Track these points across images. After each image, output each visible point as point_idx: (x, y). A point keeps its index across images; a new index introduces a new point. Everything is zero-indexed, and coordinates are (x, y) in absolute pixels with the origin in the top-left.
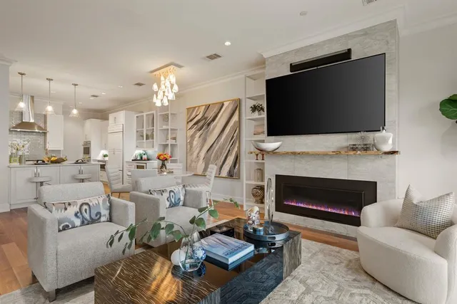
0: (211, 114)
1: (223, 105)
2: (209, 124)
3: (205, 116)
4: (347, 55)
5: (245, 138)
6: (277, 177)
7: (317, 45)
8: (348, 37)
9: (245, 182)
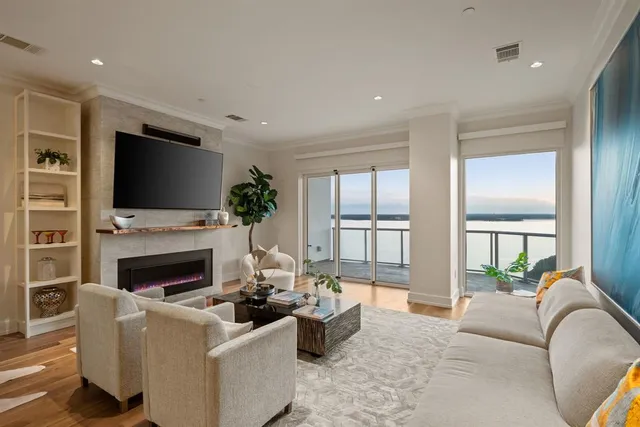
4: (196, 142)
5: (29, 206)
6: (121, 262)
7: (169, 117)
8: (196, 125)
9: (29, 285)
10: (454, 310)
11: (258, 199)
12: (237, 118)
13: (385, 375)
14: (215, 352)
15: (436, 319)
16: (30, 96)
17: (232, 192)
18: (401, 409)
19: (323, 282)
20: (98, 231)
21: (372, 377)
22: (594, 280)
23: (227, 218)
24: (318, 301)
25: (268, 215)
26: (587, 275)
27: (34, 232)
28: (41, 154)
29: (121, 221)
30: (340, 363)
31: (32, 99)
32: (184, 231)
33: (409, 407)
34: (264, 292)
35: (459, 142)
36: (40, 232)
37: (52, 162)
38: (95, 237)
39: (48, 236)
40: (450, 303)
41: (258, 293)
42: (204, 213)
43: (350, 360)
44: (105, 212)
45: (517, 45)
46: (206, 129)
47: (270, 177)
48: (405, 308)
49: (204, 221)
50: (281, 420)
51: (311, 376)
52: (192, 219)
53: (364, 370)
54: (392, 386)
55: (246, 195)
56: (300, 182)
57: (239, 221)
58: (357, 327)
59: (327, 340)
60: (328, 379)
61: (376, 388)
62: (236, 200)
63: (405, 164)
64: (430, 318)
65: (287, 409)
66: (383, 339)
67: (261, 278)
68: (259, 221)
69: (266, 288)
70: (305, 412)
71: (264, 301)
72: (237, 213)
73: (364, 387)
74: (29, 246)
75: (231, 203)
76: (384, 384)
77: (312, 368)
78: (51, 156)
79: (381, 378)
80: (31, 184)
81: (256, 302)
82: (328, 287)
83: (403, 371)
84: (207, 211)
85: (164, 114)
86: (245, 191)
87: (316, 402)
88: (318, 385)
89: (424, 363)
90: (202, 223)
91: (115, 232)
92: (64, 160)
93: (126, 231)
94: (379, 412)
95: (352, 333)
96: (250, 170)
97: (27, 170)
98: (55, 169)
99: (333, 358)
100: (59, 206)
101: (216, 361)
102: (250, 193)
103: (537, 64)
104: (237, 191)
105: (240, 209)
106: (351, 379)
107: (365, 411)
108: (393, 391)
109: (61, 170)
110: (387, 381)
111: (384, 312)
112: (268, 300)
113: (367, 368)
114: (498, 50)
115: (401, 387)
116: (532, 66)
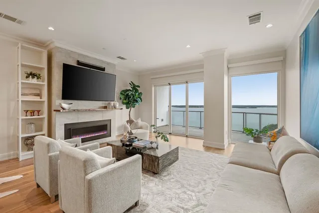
4: (103, 69)
5: (21, 98)
6: (66, 125)
7: (90, 57)
8: (103, 62)
9: (21, 136)
10: (225, 151)
11: (133, 97)
12: (122, 58)
13: (190, 185)
14: (89, 177)
15: (217, 155)
16: (22, 46)
17: (121, 93)
18: (197, 206)
19: (159, 136)
20: (54, 110)
21: (183, 186)
22: (302, 137)
23: (118, 105)
24: (157, 145)
25: (137, 104)
27: (25, 111)
28: (28, 74)
29: (65, 106)
30: (168, 177)
31: (23, 47)
32: (97, 111)
33: (202, 204)
34: (131, 141)
35: (228, 68)
36: (28, 111)
37: (33, 78)
38: (54, 113)
39: (31, 113)
40: (224, 147)
41: (129, 141)
42: (107, 102)
43: (172, 176)
44: (58, 102)
45: (260, 14)
46: (108, 64)
47: (139, 87)
48: (202, 149)
49: (106, 107)
50: (132, 210)
51: (151, 185)
52: (101, 105)
53: (179, 182)
54: (193, 191)
55: (128, 95)
56: (153, 88)
57: (124, 107)
58: (177, 158)
59: (160, 165)
60: (160, 186)
61: (185, 192)
62: (122, 97)
63: (201, 80)
64: (214, 154)
65: (136, 204)
66: (190, 165)
67: (131, 133)
68: (134, 107)
69: (133, 139)
70: (146, 206)
71: (131, 145)
72: (123, 103)
73: (179, 191)
74: (21, 117)
75: (121, 99)
76: (189, 190)
77: (152, 180)
78: (33, 75)
79: (188, 187)
80: (22, 88)
81: (127, 146)
82: (162, 139)
83: (199, 183)
84: (108, 102)
85: (87, 56)
86: (127, 93)
87: (152, 200)
88: (155, 189)
89: (210, 179)
90: (105, 107)
91: (61, 111)
92: (39, 77)
93: (67, 111)
94: (185, 207)
95: (174, 161)
96: (130, 83)
97: (20, 81)
98: (34, 81)
99: (163, 175)
100: (37, 99)
102: (130, 94)
103: (269, 26)
104: (123, 93)
105: (125, 101)
106: (172, 186)
107: (178, 206)
108: (193, 194)
109: (37, 81)
110: (191, 188)
111: (191, 150)
112: (133, 144)
113: (180, 180)
114: (250, 17)
115: (199, 192)
116: (267, 27)
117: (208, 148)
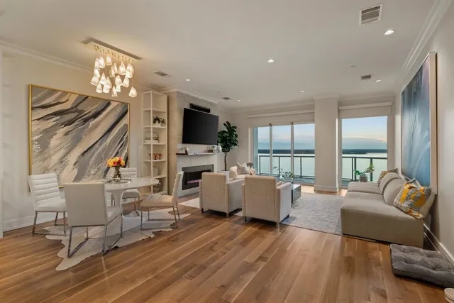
0: (89, 109)
1: (109, 104)
2: (86, 121)
3: (80, 108)
4: (209, 111)
5: (152, 142)
6: (183, 169)
7: (199, 99)
8: (208, 103)
10: (338, 193)
12: (227, 99)
14: (278, 187)
16: (153, 94)
20: (176, 154)
22: (403, 173)
23: (221, 149)
26: (400, 172)
27: (154, 154)
28: (155, 119)
35: (339, 110)
37: (159, 122)
40: (336, 190)
42: (211, 146)
46: (211, 104)
47: (235, 127)
48: (313, 192)
49: (211, 150)
52: (206, 149)
63: (312, 121)
65: (288, 216)
68: (229, 151)
70: (294, 219)
74: (152, 161)
78: (158, 120)
85: (187, 95)
86: (224, 135)
92: (163, 122)
96: (224, 124)
97: (152, 126)
98: (159, 126)
101: (279, 190)
102: (228, 136)
104: (221, 136)
116: (386, 34)
117: (318, 192)
